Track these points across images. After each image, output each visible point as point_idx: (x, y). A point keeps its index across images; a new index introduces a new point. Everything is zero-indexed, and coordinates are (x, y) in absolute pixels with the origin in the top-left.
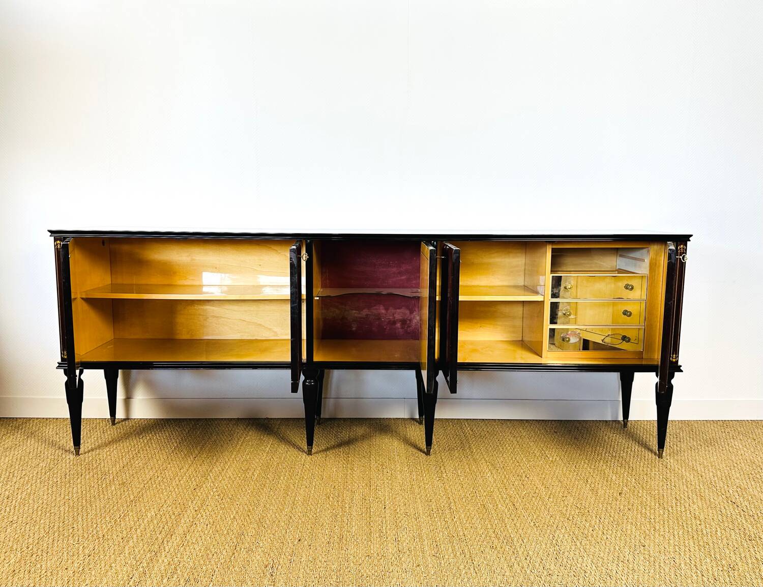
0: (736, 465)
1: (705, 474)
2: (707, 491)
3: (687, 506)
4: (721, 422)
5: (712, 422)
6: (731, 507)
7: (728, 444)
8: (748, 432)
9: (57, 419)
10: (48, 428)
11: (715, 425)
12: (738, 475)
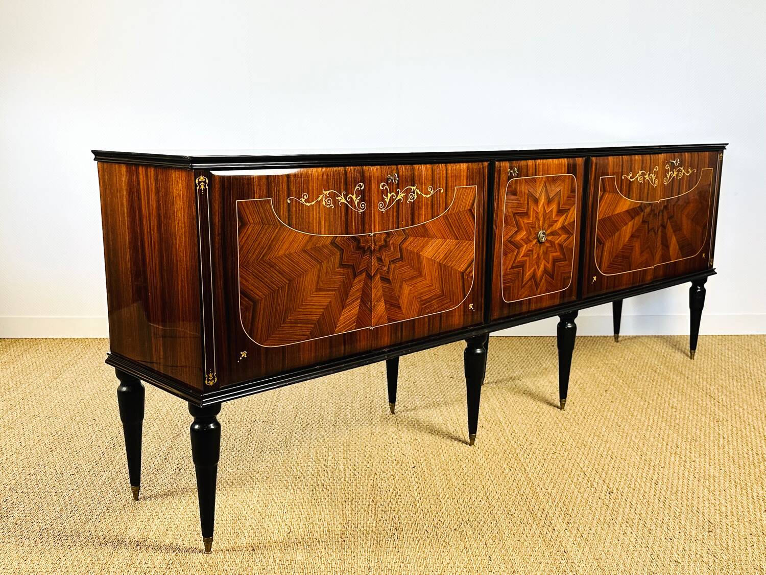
0: (723, 370)
1: (692, 376)
2: (689, 389)
3: (667, 399)
4: (721, 337)
5: (711, 337)
6: (708, 399)
7: (722, 354)
8: (745, 345)
9: (46, 339)
10: (40, 346)
11: (714, 339)
12: (723, 377)
